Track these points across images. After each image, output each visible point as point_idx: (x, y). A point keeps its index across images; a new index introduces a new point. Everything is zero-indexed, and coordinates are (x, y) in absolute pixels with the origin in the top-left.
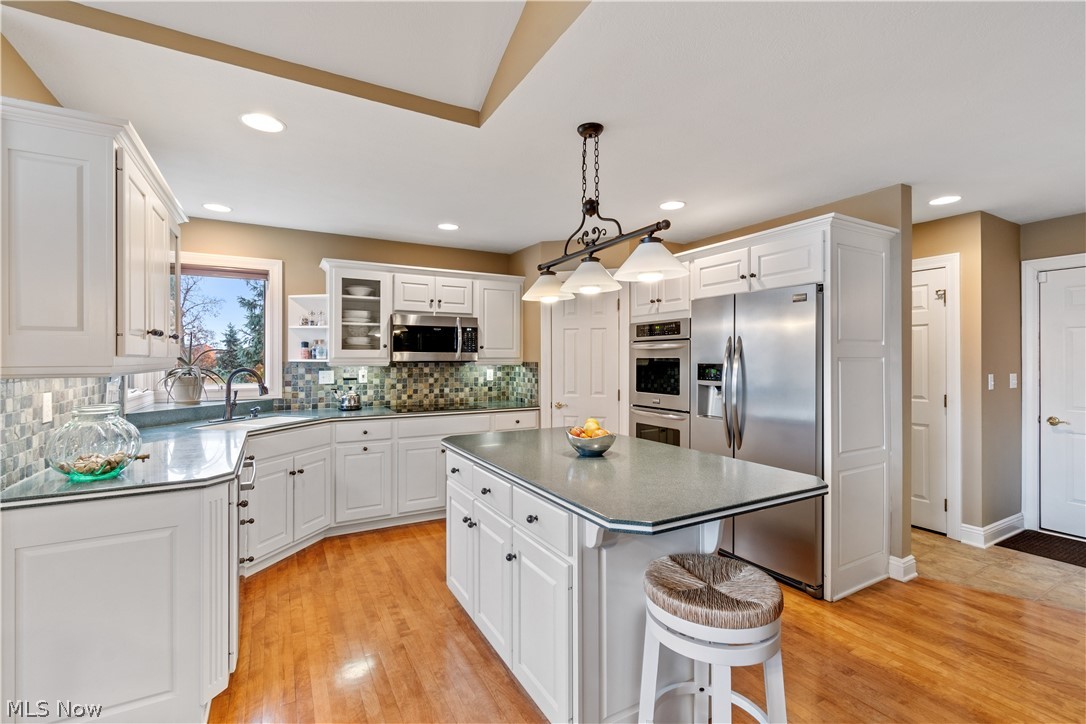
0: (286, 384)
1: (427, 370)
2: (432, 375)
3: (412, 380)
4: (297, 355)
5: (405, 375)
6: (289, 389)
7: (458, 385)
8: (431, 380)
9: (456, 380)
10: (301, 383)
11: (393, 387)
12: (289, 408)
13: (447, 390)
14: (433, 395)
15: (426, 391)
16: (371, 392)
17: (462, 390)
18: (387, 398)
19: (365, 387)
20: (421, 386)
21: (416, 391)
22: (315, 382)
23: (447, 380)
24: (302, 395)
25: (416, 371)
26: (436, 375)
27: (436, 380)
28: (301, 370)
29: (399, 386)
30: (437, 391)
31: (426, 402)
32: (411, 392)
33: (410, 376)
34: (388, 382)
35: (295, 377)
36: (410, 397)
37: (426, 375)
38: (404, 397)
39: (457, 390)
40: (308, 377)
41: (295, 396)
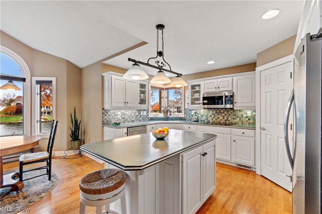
0: (185, 114)
1: (222, 111)
2: (224, 113)
3: (216, 114)
4: (186, 107)
5: (214, 113)
6: (185, 115)
7: (234, 117)
8: (224, 115)
9: (234, 115)
10: (188, 114)
11: (211, 116)
12: (185, 120)
13: (229, 118)
14: (224, 120)
15: (222, 118)
16: (204, 117)
17: (236, 119)
18: (209, 119)
19: (203, 116)
20: (220, 116)
21: (218, 118)
22: (191, 113)
23: (229, 115)
24: (188, 117)
25: (218, 111)
26: (225, 113)
27: (225, 115)
28: (188, 110)
29: (213, 116)
30: (226, 118)
31: (222, 122)
32: (217, 118)
33: (216, 113)
34: (209, 114)
35: (187, 112)
36: (216, 120)
37: (222, 113)
38: (214, 119)
39: (234, 119)
40: (189, 112)
41: (187, 117)
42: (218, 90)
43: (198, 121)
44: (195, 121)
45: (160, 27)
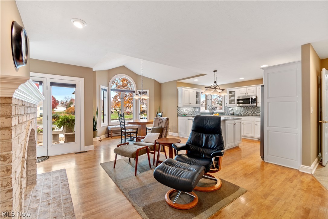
0: (224, 110)
1: (250, 108)
2: (251, 109)
3: (247, 110)
4: (226, 106)
5: (245, 109)
6: (225, 111)
7: (258, 111)
8: (251, 110)
9: (258, 110)
10: (227, 110)
11: (243, 111)
12: (225, 114)
13: (255, 112)
14: (252, 113)
15: (250, 112)
16: (238, 112)
17: (259, 113)
18: (241, 113)
19: (237, 111)
20: (249, 111)
21: (248, 112)
22: (229, 110)
23: (255, 110)
24: (227, 112)
25: (248, 108)
26: (252, 109)
27: (252, 110)
28: (227, 108)
29: (244, 111)
30: (253, 113)
31: (250, 115)
32: (246, 112)
33: (246, 109)
34: (242, 110)
35: (226, 109)
36: (246, 113)
37: (250, 109)
38: (245, 113)
39: (258, 113)
40: (228, 109)
41: (226, 112)
42: (247, 95)
43: (234, 115)
44: (232, 114)
45: (215, 71)
